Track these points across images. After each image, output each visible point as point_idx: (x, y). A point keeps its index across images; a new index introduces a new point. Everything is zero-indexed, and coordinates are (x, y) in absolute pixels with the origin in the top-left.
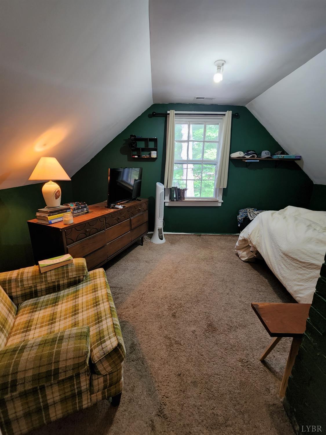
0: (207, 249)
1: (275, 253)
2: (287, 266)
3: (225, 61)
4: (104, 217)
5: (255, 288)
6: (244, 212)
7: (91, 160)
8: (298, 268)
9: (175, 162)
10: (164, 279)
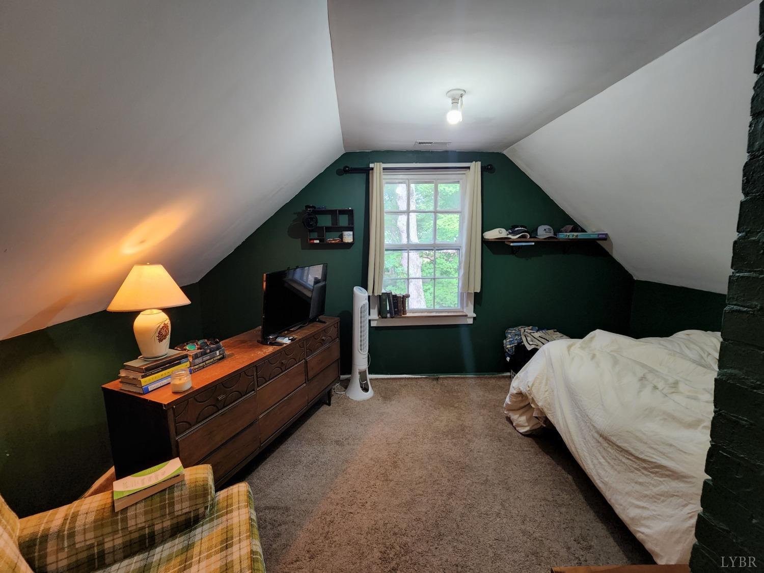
0: (452, 408)
1: (583, 430)
2: (609, 461)
3: (465, 91)
4: (255, 366)
5: (550, 498)
6: (516, 335)
7: (236, 250)
8: (633, 469)
9: (385, 247)
10: (372, 483)
